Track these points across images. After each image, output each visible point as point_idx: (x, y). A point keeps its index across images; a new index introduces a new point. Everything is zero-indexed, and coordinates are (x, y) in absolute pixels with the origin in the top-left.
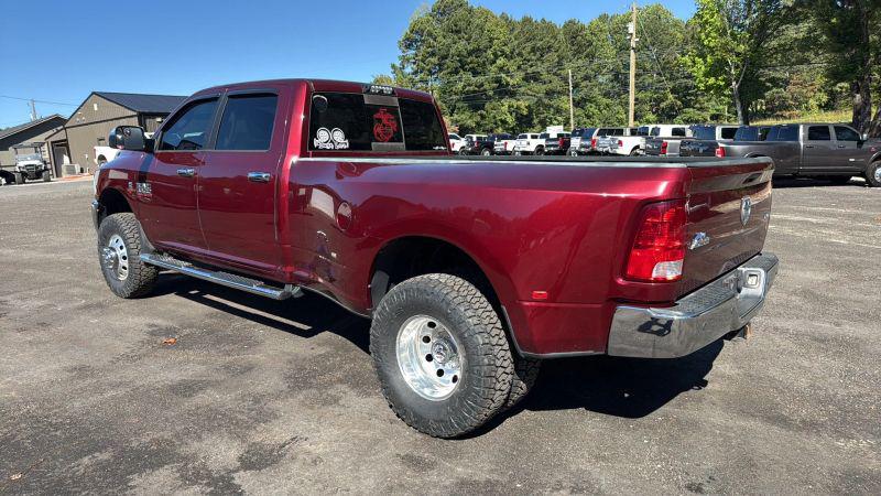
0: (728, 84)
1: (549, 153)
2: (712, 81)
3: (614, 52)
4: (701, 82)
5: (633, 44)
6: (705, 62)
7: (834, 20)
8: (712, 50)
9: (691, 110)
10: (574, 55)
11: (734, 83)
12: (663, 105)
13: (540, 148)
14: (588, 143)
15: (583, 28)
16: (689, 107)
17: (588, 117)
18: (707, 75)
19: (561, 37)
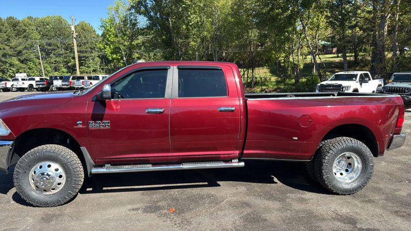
0: (122, 58)
1: (37, 89)
2: (114, 56)
3: (40, 36)
4: (109, 56)
5: (75, 36)
6: (110, 47)
7: (164, 37)
8: (112, 43)
9: (84, 67)
10: (16, 36)
11: (124, 58)
12: (69, 64)
13: (31, 86)
14: (66, 83)
15: (19, 22)
16: (82, 66)
17: (30, 69)
18: (112, 53)
19: (6, 24)
